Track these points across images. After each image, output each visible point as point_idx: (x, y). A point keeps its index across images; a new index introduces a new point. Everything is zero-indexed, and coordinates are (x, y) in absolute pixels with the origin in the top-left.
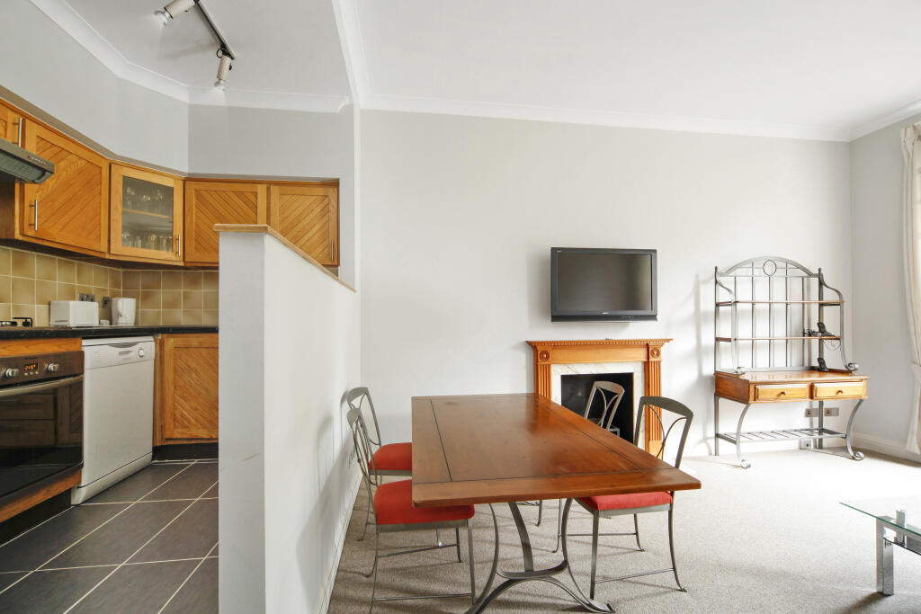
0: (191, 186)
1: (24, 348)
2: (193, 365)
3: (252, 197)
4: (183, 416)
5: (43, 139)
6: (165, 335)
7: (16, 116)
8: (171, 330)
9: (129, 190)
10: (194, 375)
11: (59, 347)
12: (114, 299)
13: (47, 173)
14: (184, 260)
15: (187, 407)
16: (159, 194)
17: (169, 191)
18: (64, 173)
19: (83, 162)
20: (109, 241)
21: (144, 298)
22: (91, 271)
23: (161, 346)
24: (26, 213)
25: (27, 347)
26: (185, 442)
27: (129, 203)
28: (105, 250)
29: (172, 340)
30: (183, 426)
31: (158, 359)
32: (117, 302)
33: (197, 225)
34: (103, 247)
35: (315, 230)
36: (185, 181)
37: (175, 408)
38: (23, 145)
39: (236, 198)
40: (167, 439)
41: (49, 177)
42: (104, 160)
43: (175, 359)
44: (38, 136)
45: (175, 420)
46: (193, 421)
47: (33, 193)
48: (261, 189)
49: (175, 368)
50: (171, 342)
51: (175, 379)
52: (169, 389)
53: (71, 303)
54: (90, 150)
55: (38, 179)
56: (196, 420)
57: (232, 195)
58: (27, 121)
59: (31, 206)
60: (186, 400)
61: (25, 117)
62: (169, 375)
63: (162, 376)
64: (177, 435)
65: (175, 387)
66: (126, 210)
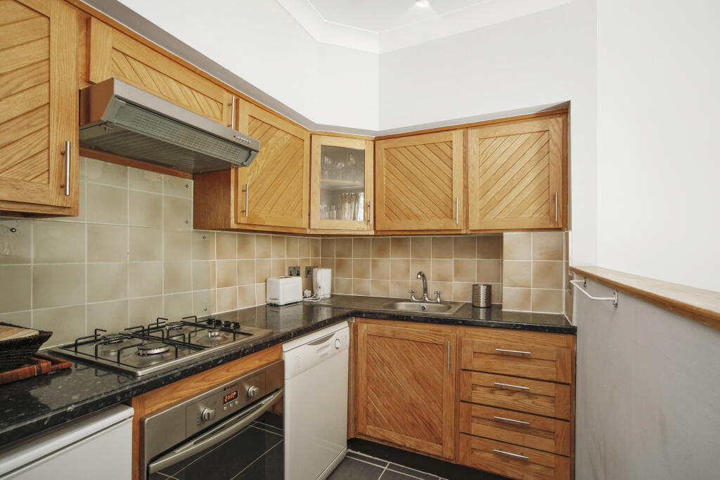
0: (382, 145)
1: (224, 373)
2: (387, 358)
3: (446, 149)
4: (375, 412)
5: (255, 118)
6: (359, 320)
7: (230, 96)
8: (364, 315)
9: (326, 159)
10: (387, 369)
11: (260, 360)
12: (315, 270)
13: (253, 152)
14: (375, 229)
15: (380, 404)
16: (351, 159)
17: (361, 154)
18: (272, 151)
19: (288, 136)
20: (309, 215)
21: (339, 268)
22: (297, 244)
23: (355, 331)
24: (240, 199)
25: (228, 371)
26: (377, 442)
27: (326, 173)
28: (307, 226)
29: (365, 326)
30: (375, 424)
31: (352, 345)
32: (316, 273)
33: (387, 188)
34: (305, 224)
35: (528, 180)
36: (374, 141)
37: (368, 402)
38: (237, 128)
39: (428, 153)
40: (360, 434)
41: (255, 155)
42: (305, 132)
43: (368, 348)
44: (250, 116)
45: (368, 415)
46: (386, 421)
47: (245, 176)
48: (457, 137)
49: (368, 357)
50: (366, 327)
51: (367, 369)
52: (363, 382)
53: (281, 281)
54: (294, 124)
55: (246, 161)
56: (388, 420)
57: (423, 148)
58: (241, 100)
59: (243, 191)
60: (378, 397)
61: (239, 97)
62: (363, 364)
63: (356, 363)
64: (369, 432)
65: (368, 379)
66: (324, 180)
